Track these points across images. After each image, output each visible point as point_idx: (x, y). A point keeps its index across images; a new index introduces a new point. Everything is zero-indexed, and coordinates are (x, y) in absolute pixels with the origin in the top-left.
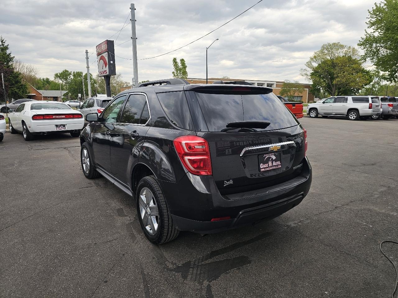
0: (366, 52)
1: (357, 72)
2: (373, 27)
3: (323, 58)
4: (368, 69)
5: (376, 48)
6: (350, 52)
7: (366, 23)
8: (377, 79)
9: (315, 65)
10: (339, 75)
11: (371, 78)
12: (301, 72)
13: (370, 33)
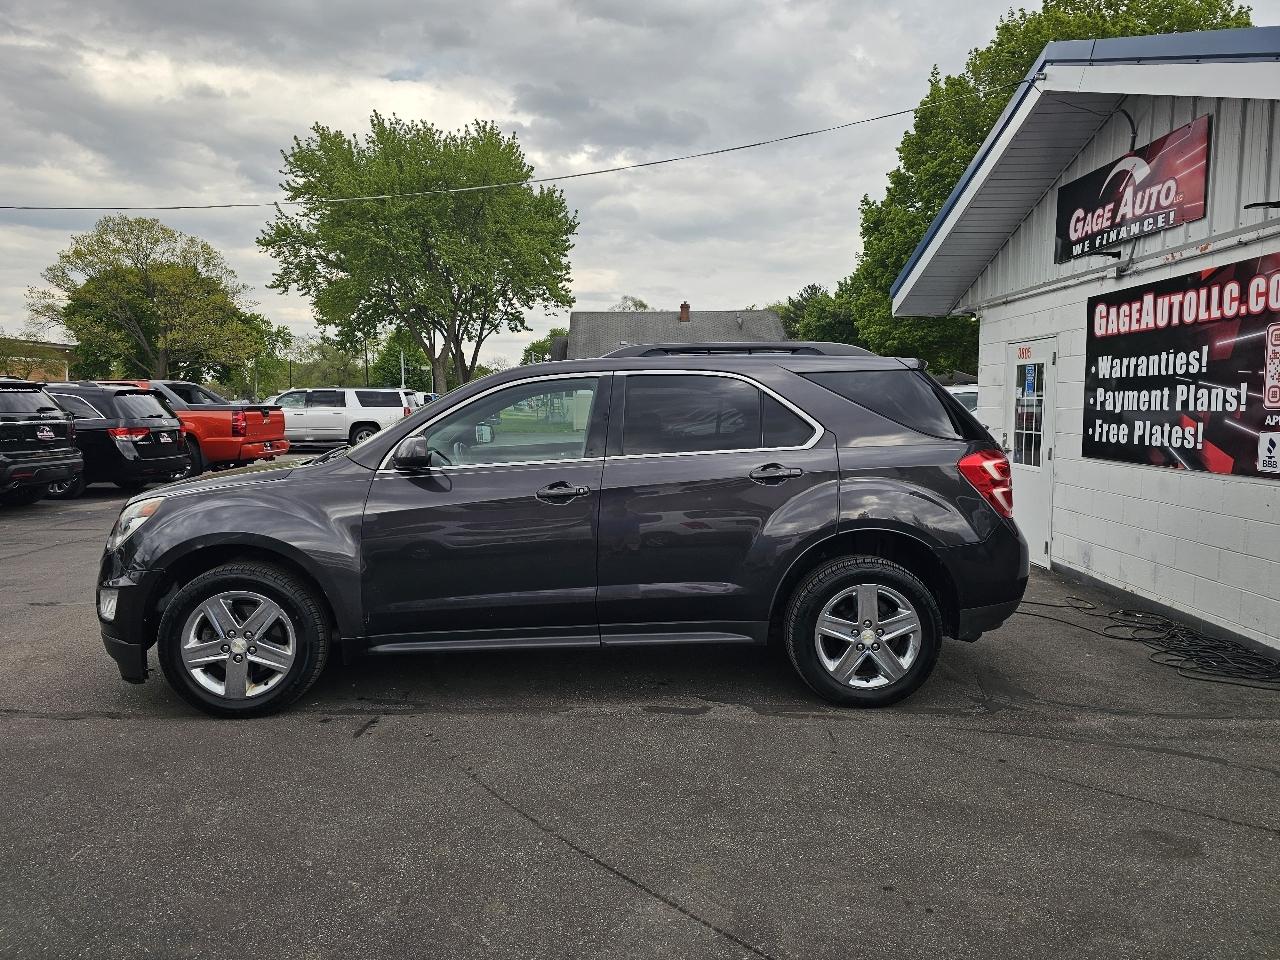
0: (285, 265)
1: (227, 318)
2: (299, 201)
5: (309, 258)
7: (279, 183)
9: (80, 279)
10: (177, 321)
12: (31, 301)
13: (291, 216)
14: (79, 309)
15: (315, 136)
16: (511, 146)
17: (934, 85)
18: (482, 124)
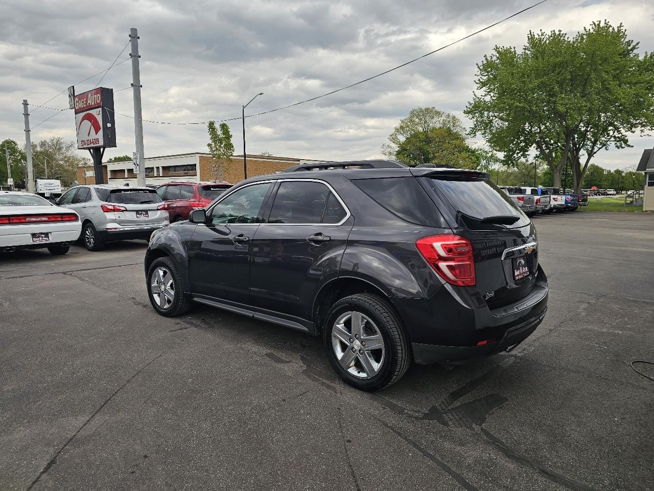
0: (475, 123)
1: (460, 152)
2: (484, 88)
3: (412, 130)
4: (473, 147)
5: (488, 117)
6: (449, 121)
7: (475, 81)
8: (485, 162)
9: (402, 139)
10: (437, 155)
11: (478, 159)
12: (383, 150)
13: (480, 97)
14: (403, 151)
15: (495, 53)
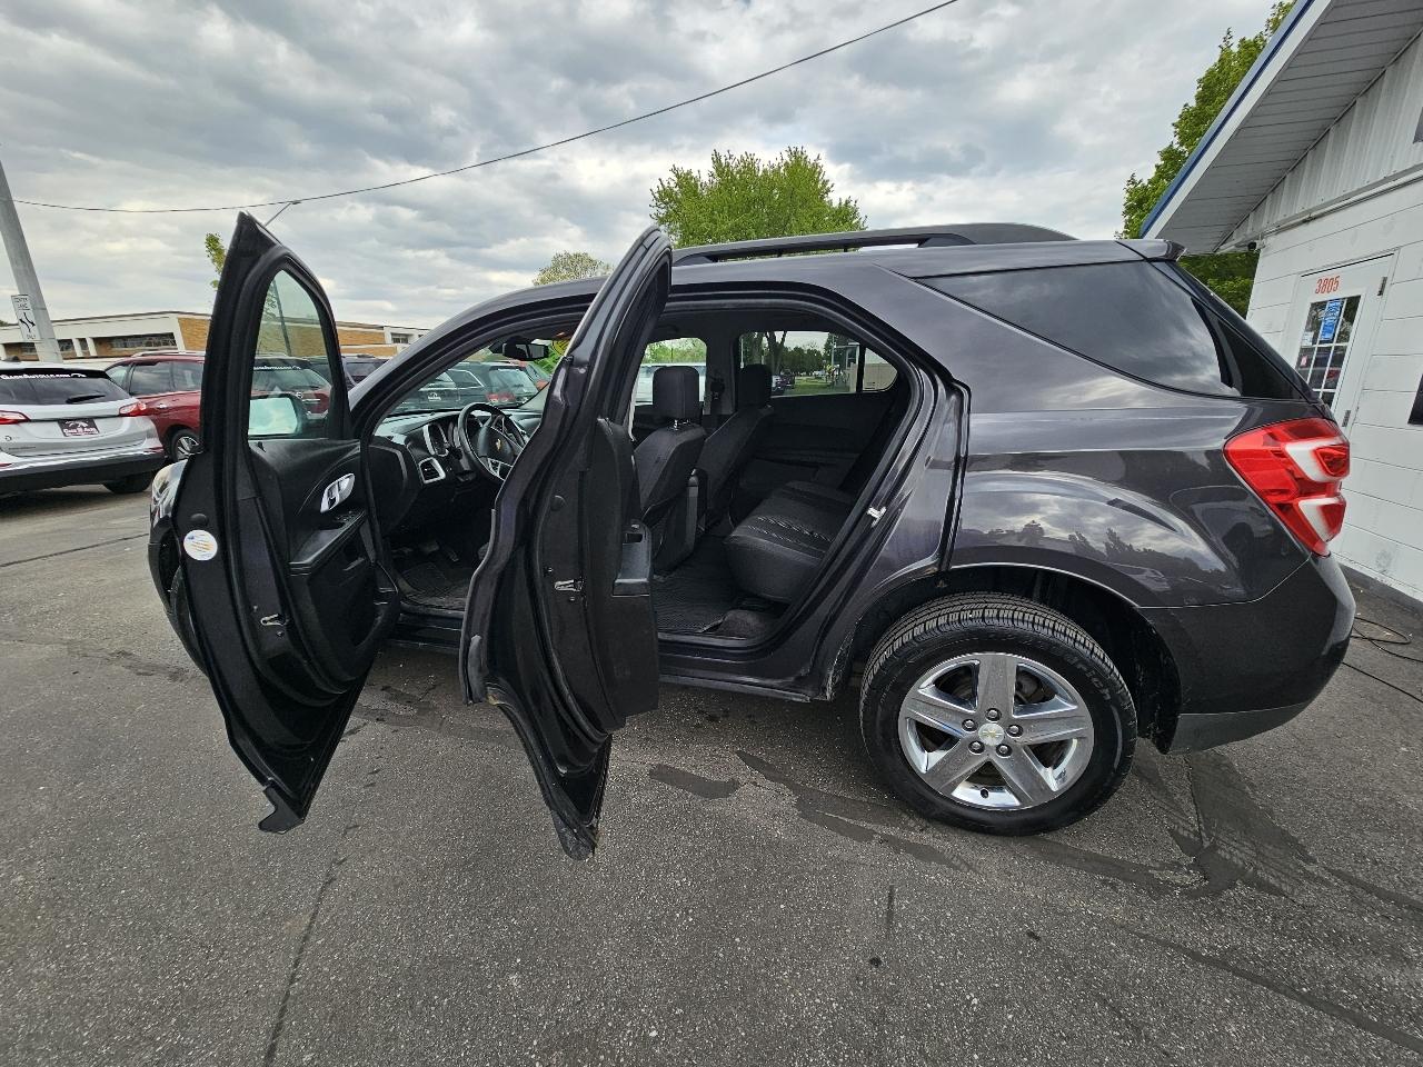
16: (816, 166)
17: (1226, 51)
18: (793, 150)
